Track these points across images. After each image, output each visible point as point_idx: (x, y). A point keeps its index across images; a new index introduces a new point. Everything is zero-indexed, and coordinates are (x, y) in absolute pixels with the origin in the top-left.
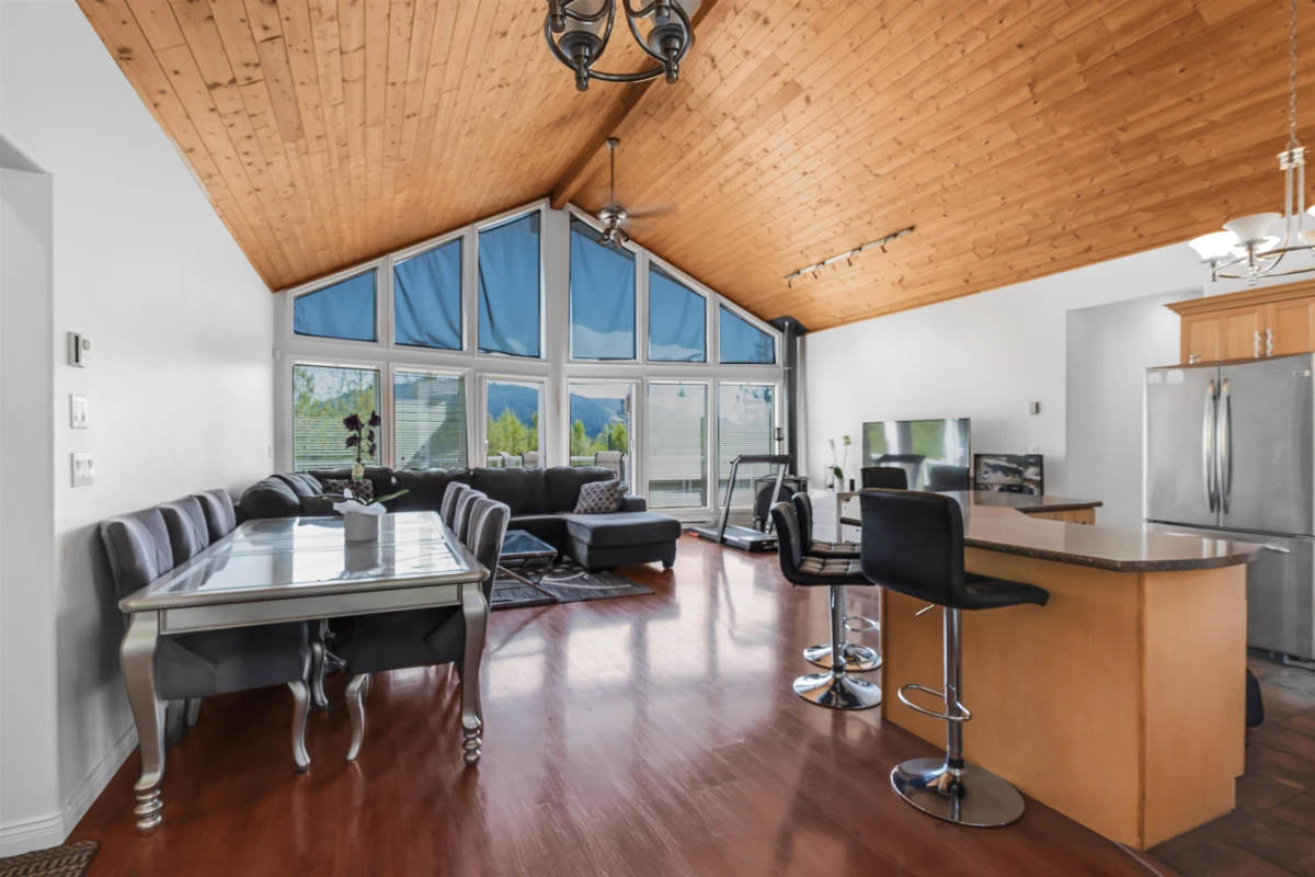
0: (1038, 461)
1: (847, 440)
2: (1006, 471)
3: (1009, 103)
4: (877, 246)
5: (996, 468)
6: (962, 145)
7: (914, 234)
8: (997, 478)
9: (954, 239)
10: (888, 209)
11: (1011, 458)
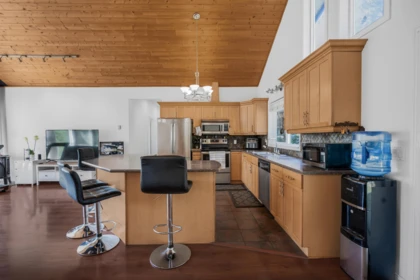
0: (122, 144)
1: (37, 138)
2: (111, 147)
3: (125, 28)
4: (61, 58)
5: (108, 146)
6: (106, 34)
7: (78, 59)
8: (109, 150)
9: (95, 66)
10: (69, 45)
11: (113, 143)
